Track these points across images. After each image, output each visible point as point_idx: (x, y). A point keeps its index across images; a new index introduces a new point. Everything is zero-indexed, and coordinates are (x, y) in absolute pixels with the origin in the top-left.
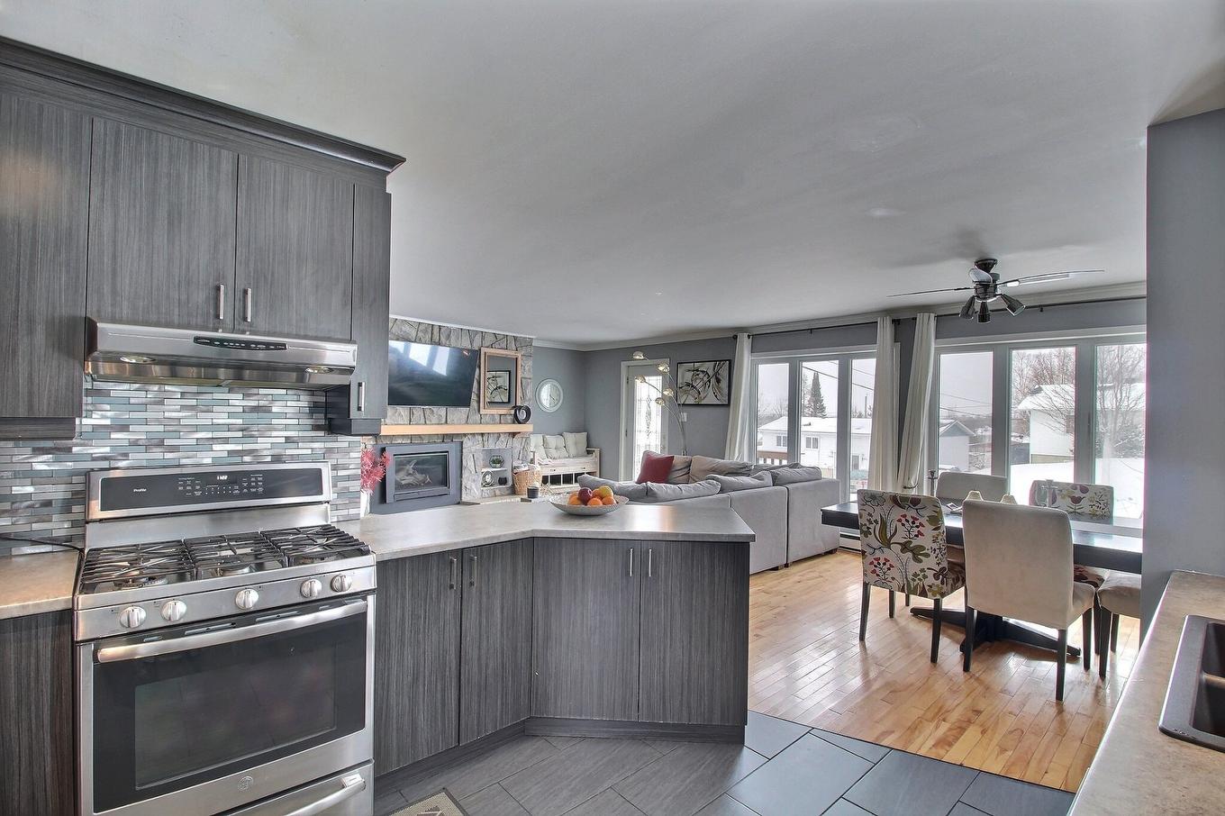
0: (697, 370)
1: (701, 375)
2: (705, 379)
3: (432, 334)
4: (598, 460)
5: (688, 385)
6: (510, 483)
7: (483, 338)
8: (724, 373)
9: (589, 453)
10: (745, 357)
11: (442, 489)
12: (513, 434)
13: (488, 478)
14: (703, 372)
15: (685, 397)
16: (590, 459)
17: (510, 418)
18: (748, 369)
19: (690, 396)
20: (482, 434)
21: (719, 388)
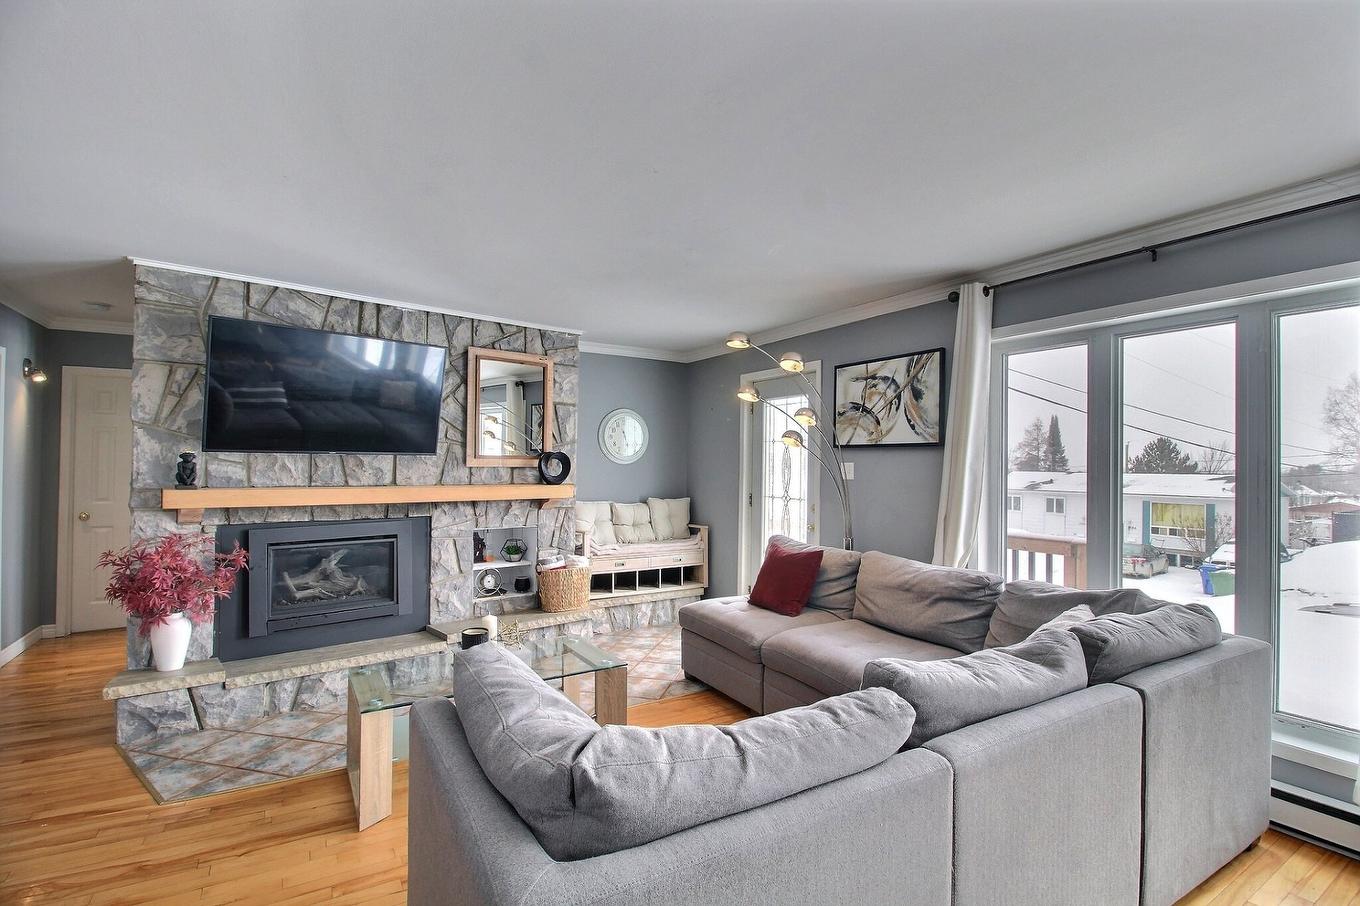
0: (874, 377)
1: (882, 386)
2: (891, 393)
3: (361, 318)
4: (704, 545)
5: (856, 407)
6: (535, 589)
7: (474, 331)
8: (930, 377)
9: (693, 532)
10: (979, 338)
11: (385, 605)
12: (539, 503)
13: (489, 582)
14: (885, 379)
15: (850, 431)
16: (690, 544)
17: (531, 475)
18: (984, 362)
19: (859, 431)
20: (474, 504)
21: (918, 409)
